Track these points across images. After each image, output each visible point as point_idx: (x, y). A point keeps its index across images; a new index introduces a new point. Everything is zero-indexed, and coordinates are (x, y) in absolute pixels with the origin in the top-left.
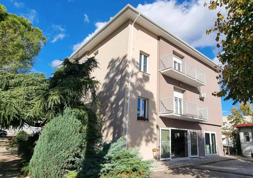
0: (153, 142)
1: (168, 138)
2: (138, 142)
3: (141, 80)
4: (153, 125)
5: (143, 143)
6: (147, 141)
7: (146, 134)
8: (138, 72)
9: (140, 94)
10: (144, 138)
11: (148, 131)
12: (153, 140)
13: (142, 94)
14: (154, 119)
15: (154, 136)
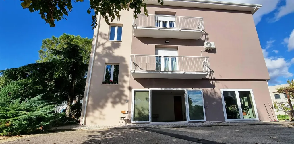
0: (123, 104)
1: (147, 99)
2: (101, 104)
3: (109, 48)
4: (123, 87)
5: (109, 105)
6: (114, 103)
7: (113, 96)
8: (105, 42)
9: (107, 60)
10: (110, 100)
11: (115, 93)
12: (123, 101)
13: (109, 60)
14: (125, 81)
15: (124, 98)
